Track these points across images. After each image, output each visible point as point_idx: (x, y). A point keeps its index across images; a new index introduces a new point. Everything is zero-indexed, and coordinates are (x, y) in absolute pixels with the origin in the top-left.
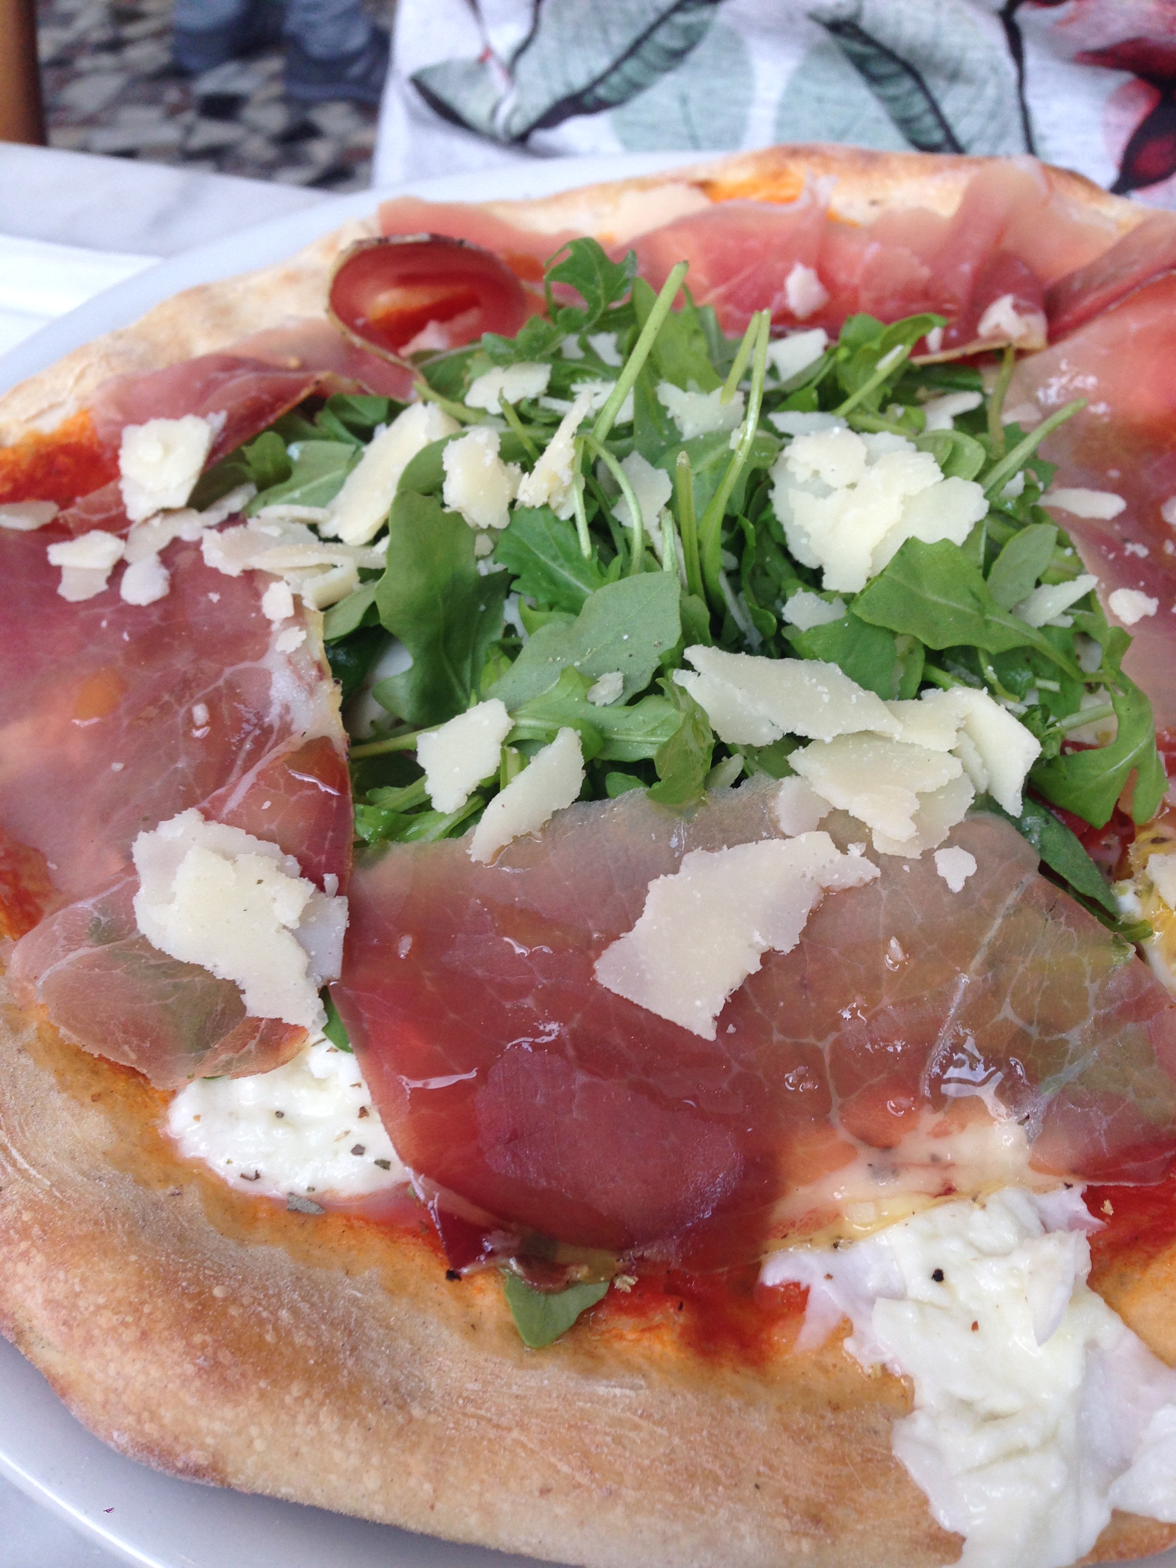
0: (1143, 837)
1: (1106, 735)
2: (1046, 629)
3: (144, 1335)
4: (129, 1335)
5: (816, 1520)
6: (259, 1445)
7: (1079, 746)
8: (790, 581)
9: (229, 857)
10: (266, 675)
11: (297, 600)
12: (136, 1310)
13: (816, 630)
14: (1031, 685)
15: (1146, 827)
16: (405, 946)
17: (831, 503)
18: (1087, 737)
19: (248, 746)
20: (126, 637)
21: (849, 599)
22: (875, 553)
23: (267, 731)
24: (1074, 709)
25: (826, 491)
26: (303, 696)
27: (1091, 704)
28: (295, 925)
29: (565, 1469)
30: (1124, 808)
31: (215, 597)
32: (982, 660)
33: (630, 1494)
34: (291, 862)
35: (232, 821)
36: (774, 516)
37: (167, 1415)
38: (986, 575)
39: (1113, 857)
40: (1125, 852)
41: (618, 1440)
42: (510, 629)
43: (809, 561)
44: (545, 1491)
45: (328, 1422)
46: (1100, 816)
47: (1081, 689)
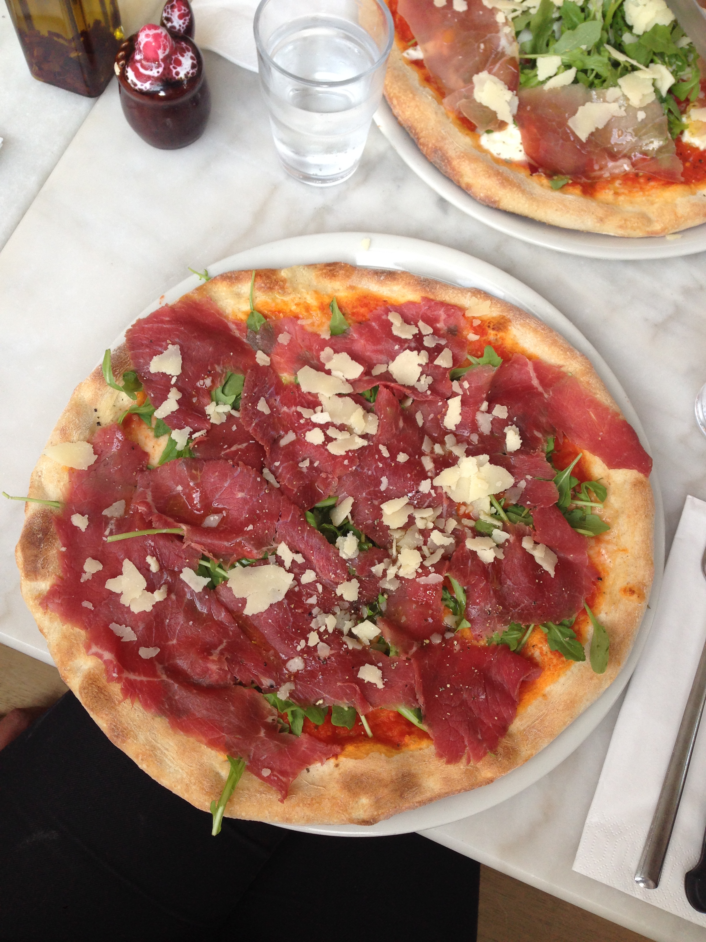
0: (691, 104)
1: (689, 78)
2: (682, 48)
3: (489, 176)
4: (487, 176)
5: (601, 220)
6: (508, 197)
7: (683, 81)
8: (625, 28)
9: (495, 83)
10: (499, 39)
11: (506, 18)
12: (488, 171)
13: (630, 44)
14: (675, 63)
15: (692, 102)
16: (528, 108)
17: (639, 9)
18: (685, 78)
19: (493, 56)
20: (456, 20)
21: (638, 36)
22: (647, 25)
23: (498, 53)
24: (684, 70)
25: (637, 5)
26: (508, 45)
27: (688, 70)
28: (508, 101)
29: (561, 207)
30: (689, 97)
31: (481, 13)
32: (665, 56)
33: (571, 212)
34: (506, 87)
35: (494, 75)
36: (623, 9)
37: (493, 190)
38: (671, 33)
39: (683, 109)
40: (686, 108)
41: (570, 203)
42: (554, 32)
43: (629, 23)
44: (556, 210)
45: (520, 195)
46: (683, 98)
47: (686, 65)
